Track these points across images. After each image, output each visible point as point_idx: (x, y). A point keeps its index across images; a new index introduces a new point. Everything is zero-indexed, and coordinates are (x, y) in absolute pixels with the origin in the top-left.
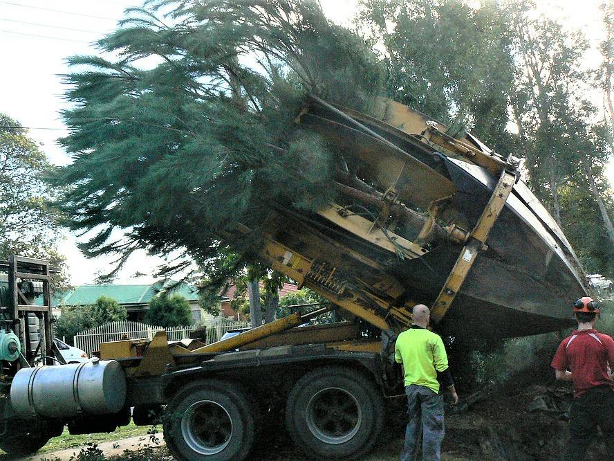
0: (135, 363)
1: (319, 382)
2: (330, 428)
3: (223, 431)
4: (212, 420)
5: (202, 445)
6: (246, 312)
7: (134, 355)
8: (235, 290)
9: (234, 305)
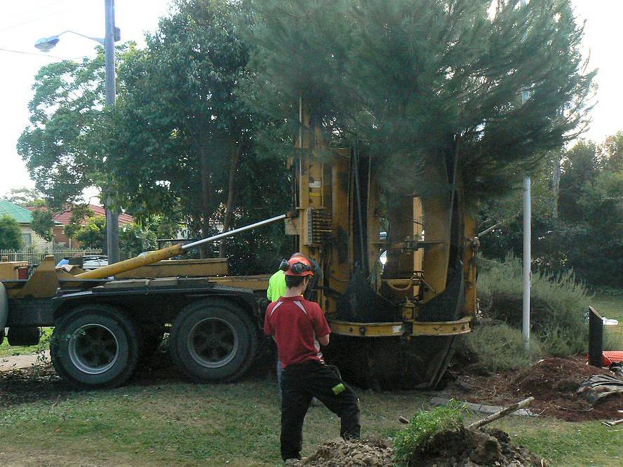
0: (20, 285)
1: (202, 312)
2: (206, 354)
3: (108, 353)
4: (98, 342)
6: (79, 239)
7: (16, 278)
8: (70, 215)
9: (69, 232)
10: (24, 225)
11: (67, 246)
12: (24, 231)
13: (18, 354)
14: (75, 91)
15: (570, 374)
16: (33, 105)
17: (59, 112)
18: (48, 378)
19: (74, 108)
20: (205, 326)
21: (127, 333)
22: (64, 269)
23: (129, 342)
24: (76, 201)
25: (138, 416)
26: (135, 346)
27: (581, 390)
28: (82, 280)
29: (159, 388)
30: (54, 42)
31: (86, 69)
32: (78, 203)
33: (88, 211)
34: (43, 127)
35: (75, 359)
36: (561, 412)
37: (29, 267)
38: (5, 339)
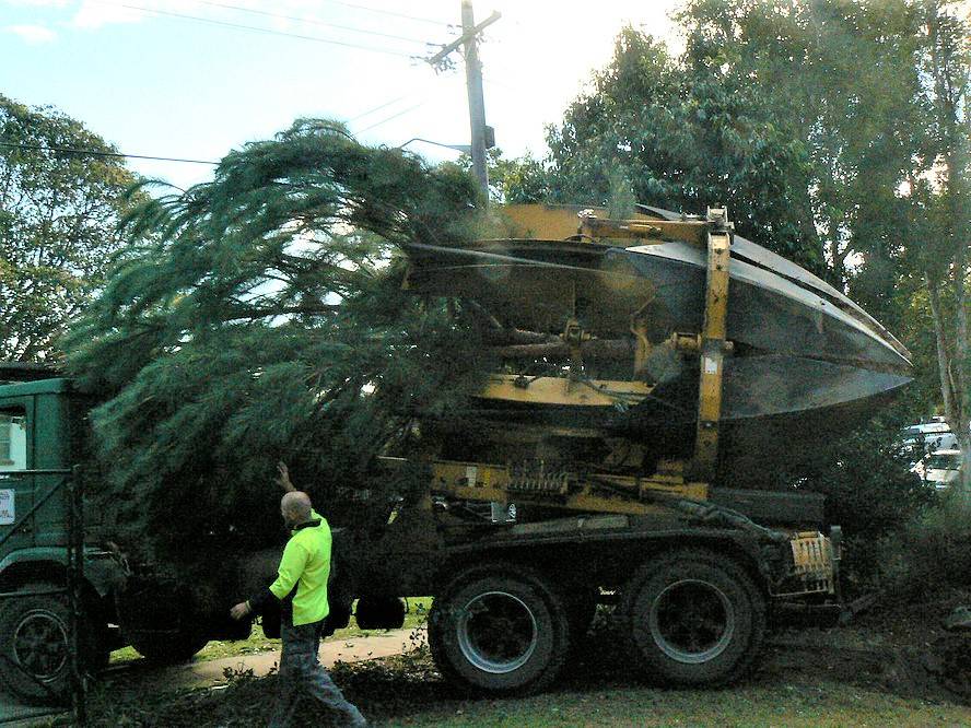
5: (487, 659)
21: (550, 607)
26: (564, 628)
29: (607, 697)
35: (470, 654)
38: (352, 619)
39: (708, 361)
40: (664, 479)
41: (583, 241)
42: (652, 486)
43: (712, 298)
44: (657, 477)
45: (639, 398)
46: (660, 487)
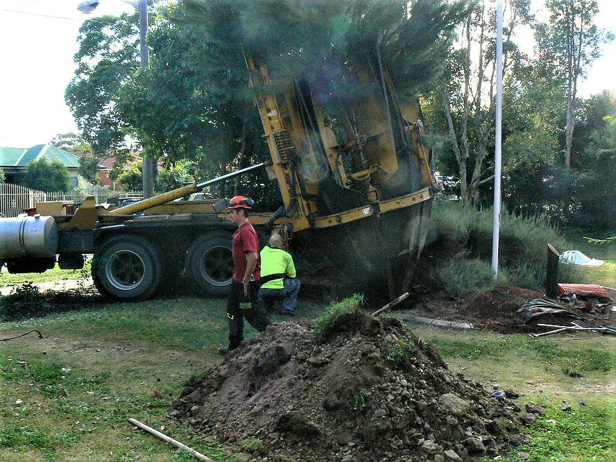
0: (67, 219)
1: (212, 241)
2: (216, 275)
3: (137, 274)
4: (129, 265)
5: (121, 283)
6: (123, 182)
7: (64, 213)
8: (114, 160)
9: (113, 176)
10: (72, 169)
11: (111, 189)
12: (71, 175)
13: (67, 279)
14: (116, 43)
15: (514, 298)
16: (78, 57)
17: (101, 64)
18: (91, 295)
19: (115, 59)
20: (214, 253)
21: (151, 257)
22: (103, 207)
23: (154, 266)
24: (119, 146)
25: (157, 318)
26: (158, 267)
27: (520, 310)
28: (115, 215)
30: (94, 5)
31: (124, 22)
32: (121, 149)
33: (130, 156)
34: (87, 78)
35: (110, 276)
36: (498, 327)
37: (74, 205)
38: (57, 264)
39: (368, 209)
40: (305, 206)
41: (406, 128)
42: (300, 201)
43: (398, 201)
44: (305, 202)
45: (340, 182)
46: (301, 205)
